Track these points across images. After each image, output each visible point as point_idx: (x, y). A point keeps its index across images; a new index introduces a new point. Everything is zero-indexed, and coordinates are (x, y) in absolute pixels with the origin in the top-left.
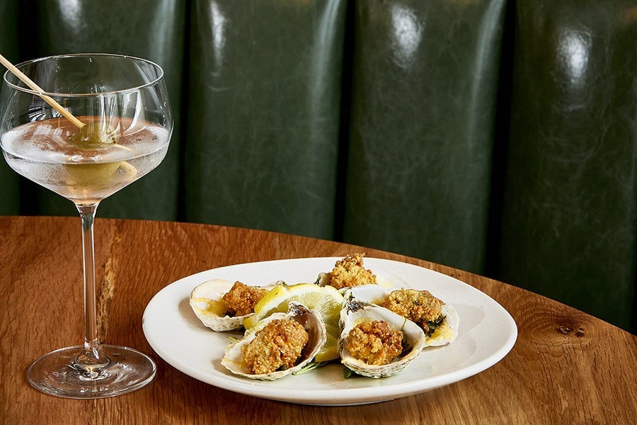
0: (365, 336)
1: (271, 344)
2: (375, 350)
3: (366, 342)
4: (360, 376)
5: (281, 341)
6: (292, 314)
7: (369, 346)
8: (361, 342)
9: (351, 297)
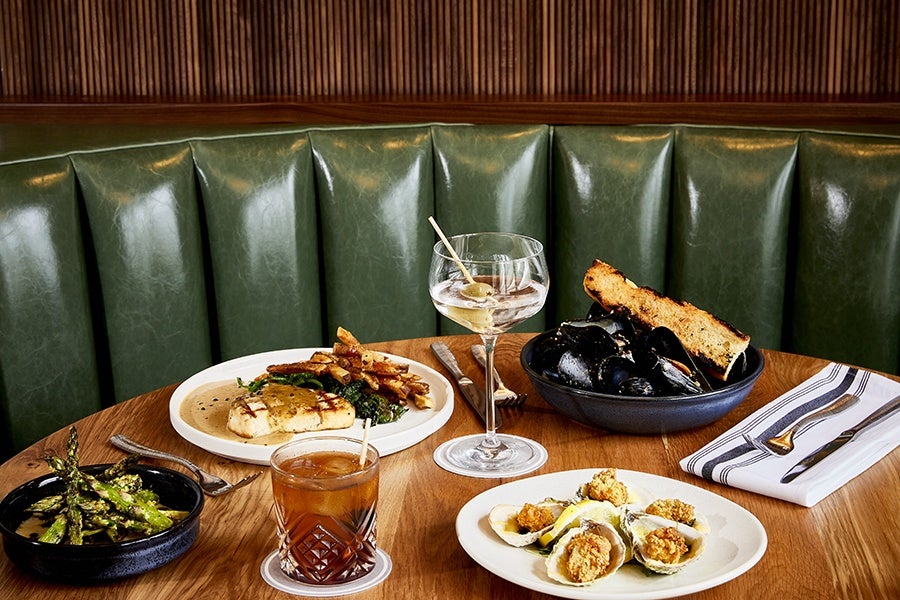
0: (661, 541)
1: (589, 556)
2: (672, 552)
3: (664, 545)
4: (660, 574)
5: (594, 551)
6: (585, 528)
7: (667, 548)
8: (660, 546)
9: (627, 511)
